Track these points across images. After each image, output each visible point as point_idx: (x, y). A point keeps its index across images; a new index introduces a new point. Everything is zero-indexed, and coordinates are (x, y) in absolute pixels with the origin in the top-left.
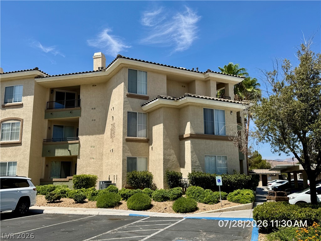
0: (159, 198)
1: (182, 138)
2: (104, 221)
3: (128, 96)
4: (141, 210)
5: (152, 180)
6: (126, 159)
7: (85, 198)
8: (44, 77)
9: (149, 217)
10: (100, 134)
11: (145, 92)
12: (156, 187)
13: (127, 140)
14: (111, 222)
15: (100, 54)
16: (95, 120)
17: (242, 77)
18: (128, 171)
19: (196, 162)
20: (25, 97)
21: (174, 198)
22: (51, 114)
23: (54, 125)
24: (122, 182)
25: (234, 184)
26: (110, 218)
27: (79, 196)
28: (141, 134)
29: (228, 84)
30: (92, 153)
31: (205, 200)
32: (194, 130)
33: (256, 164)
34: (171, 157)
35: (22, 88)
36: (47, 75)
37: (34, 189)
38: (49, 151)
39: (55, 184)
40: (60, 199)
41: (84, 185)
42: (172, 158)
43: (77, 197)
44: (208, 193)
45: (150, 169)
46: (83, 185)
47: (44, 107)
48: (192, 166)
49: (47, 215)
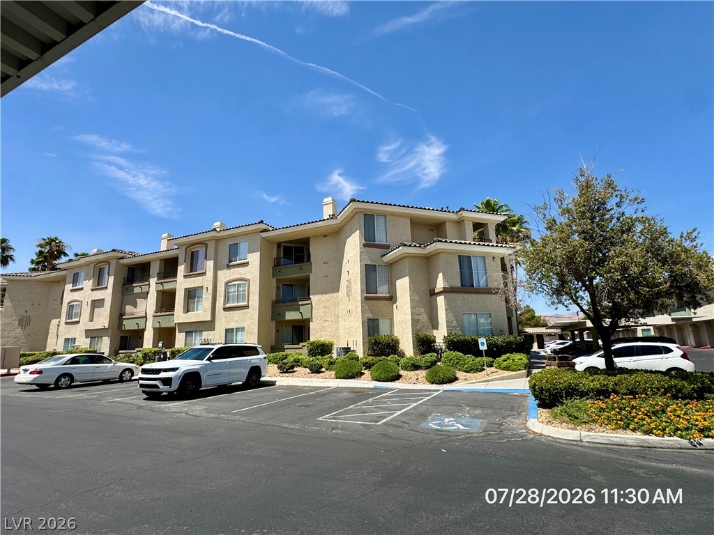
0: (408, 366)
1: (433, 294)
2: (345, 394)
3: (365, 246)
4: (387, 381)
5: (398, 346)
6: (367, 321)
7: (322, 367)
8: (270, 231)
9: (398, 390)
10: (333, 292)
11: (385, 240)
12: (404, 353)
13: (367, 298)
14: (352, 395)
15: (330, 199)
16: (327, 276)
17: (504, 215)
18: (369, 335)
19: (452, 322)
20: (250, 254)
21: (426, 366)
22: (279, 271)
23: (283, 285)
24: (363, 348)
25: (502, 347)
26: (352, 391)
27: (315, 365)
28: (383, 291)
29: (487, 223)
30: (326, 315)
31: (466, 368)
32: (448, 283)
33: (529, 322)
35: (247, 244)
36: (273, 228)
37: (265, 358)
38: (279, 314)
39: (287, 352)
40: (294, 368)
41: (319, 352)
42: (422, 318)
43: (312, 366)
44: (470, 359)
45: (395, 332)
47: (271, 264)
48: (447, 327)
49: (281, 387)
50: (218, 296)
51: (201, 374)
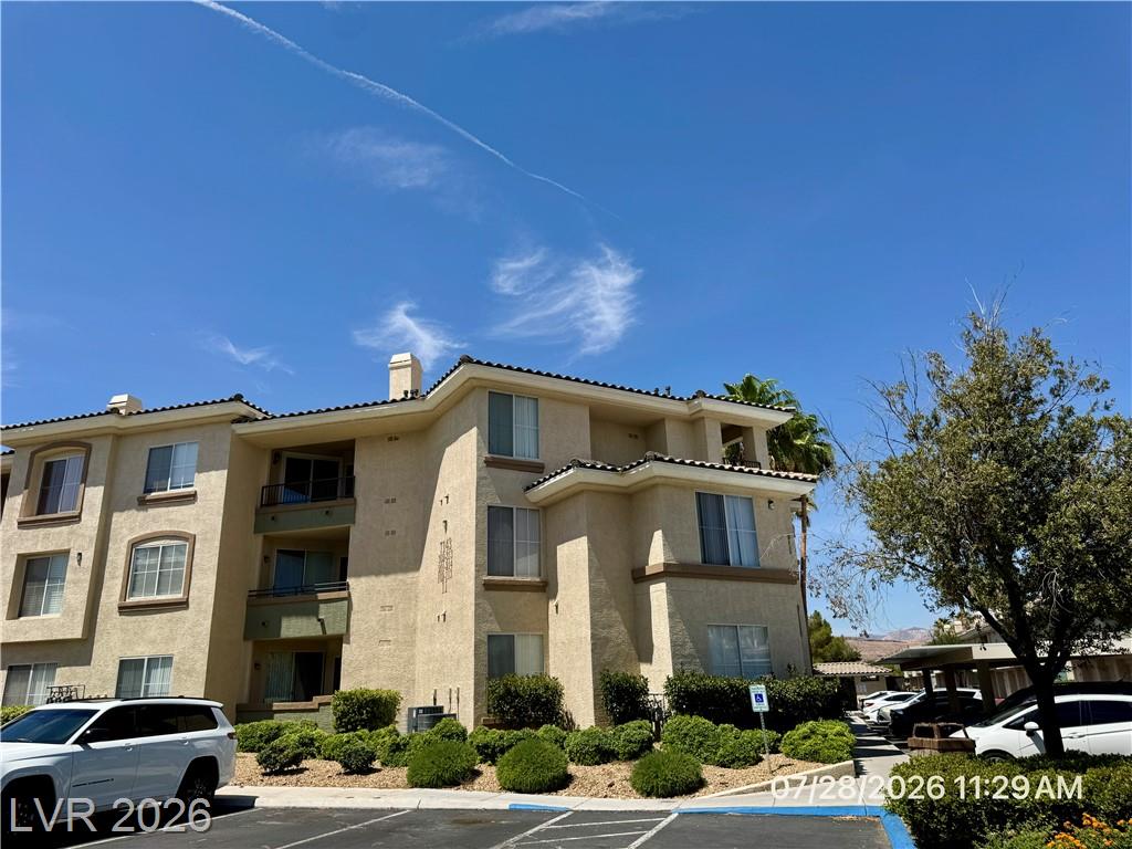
0: (587, 753)
1: (640, 578)
2: (442, 827)
3: (489, 463)
4: (540, 792)
5: (559, 702)
6: (486, 640)
7: (372, 758)
8: (257, 420)
9: (569, 813)
10: (406, 570)
11: (533, 453)
12: (571, 721)
13: (488, 586)
14: (461, 831)
15: (406, 356)
16: (393, 532)
17: (786, 411)
18: (491, 676)
19: (683, 645)
20: (201, 475)
21: (629, 753)
22: (273, 518)
23: (279, 551)
24: (475, 709)
25: (795, 705)
26: (456, 818)
27: (356, 752)
28: (525, 569)
29: (751, 428)
30: (383, 627)
31: (722, 756)
32: (674, 554)
34: (614, 632)
35: (195, 449)
36: (266, 413)
37: (230, 736)
38: (264, 624)
39: (278, 720)
40: (300, 762)
41: (364, 720)
42: (616, 634)
43: (350, 755)
44: (728, 733)
45: (551, 667)
46: (362, 720)
47: (253, 501)
48: (674, 656)
49: (269, 812)
50: (107, 575)
51: (57, 783)
